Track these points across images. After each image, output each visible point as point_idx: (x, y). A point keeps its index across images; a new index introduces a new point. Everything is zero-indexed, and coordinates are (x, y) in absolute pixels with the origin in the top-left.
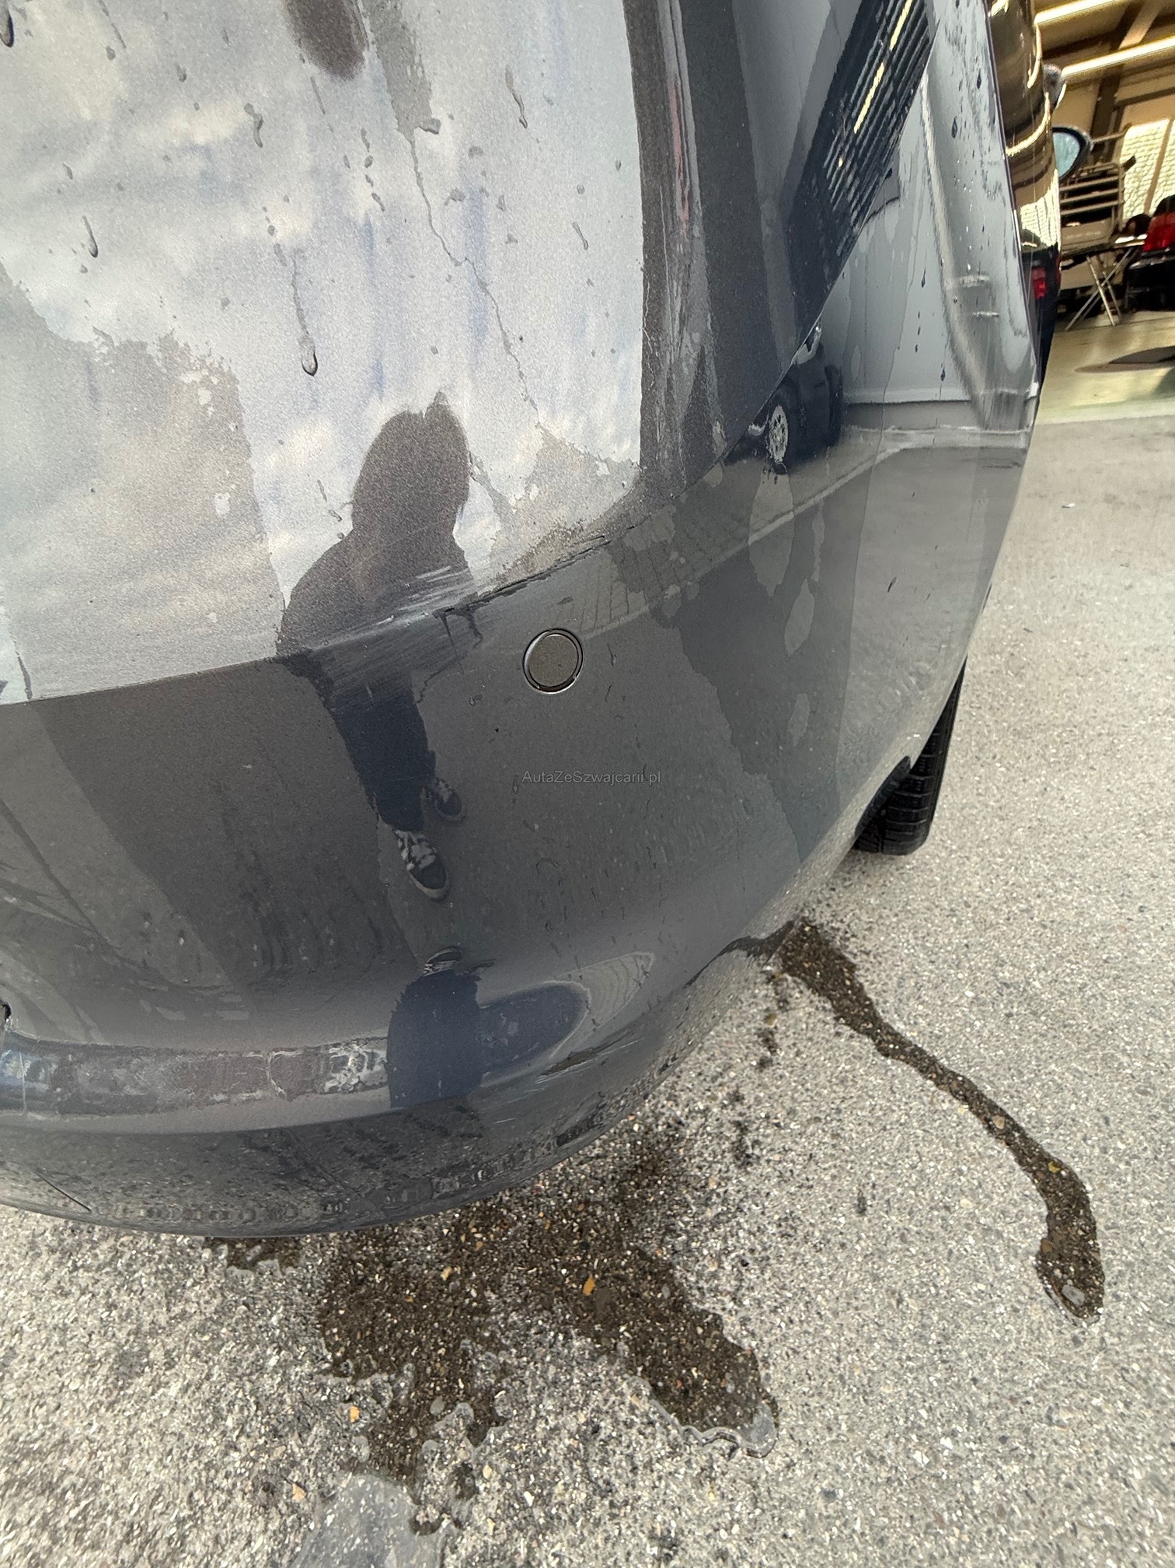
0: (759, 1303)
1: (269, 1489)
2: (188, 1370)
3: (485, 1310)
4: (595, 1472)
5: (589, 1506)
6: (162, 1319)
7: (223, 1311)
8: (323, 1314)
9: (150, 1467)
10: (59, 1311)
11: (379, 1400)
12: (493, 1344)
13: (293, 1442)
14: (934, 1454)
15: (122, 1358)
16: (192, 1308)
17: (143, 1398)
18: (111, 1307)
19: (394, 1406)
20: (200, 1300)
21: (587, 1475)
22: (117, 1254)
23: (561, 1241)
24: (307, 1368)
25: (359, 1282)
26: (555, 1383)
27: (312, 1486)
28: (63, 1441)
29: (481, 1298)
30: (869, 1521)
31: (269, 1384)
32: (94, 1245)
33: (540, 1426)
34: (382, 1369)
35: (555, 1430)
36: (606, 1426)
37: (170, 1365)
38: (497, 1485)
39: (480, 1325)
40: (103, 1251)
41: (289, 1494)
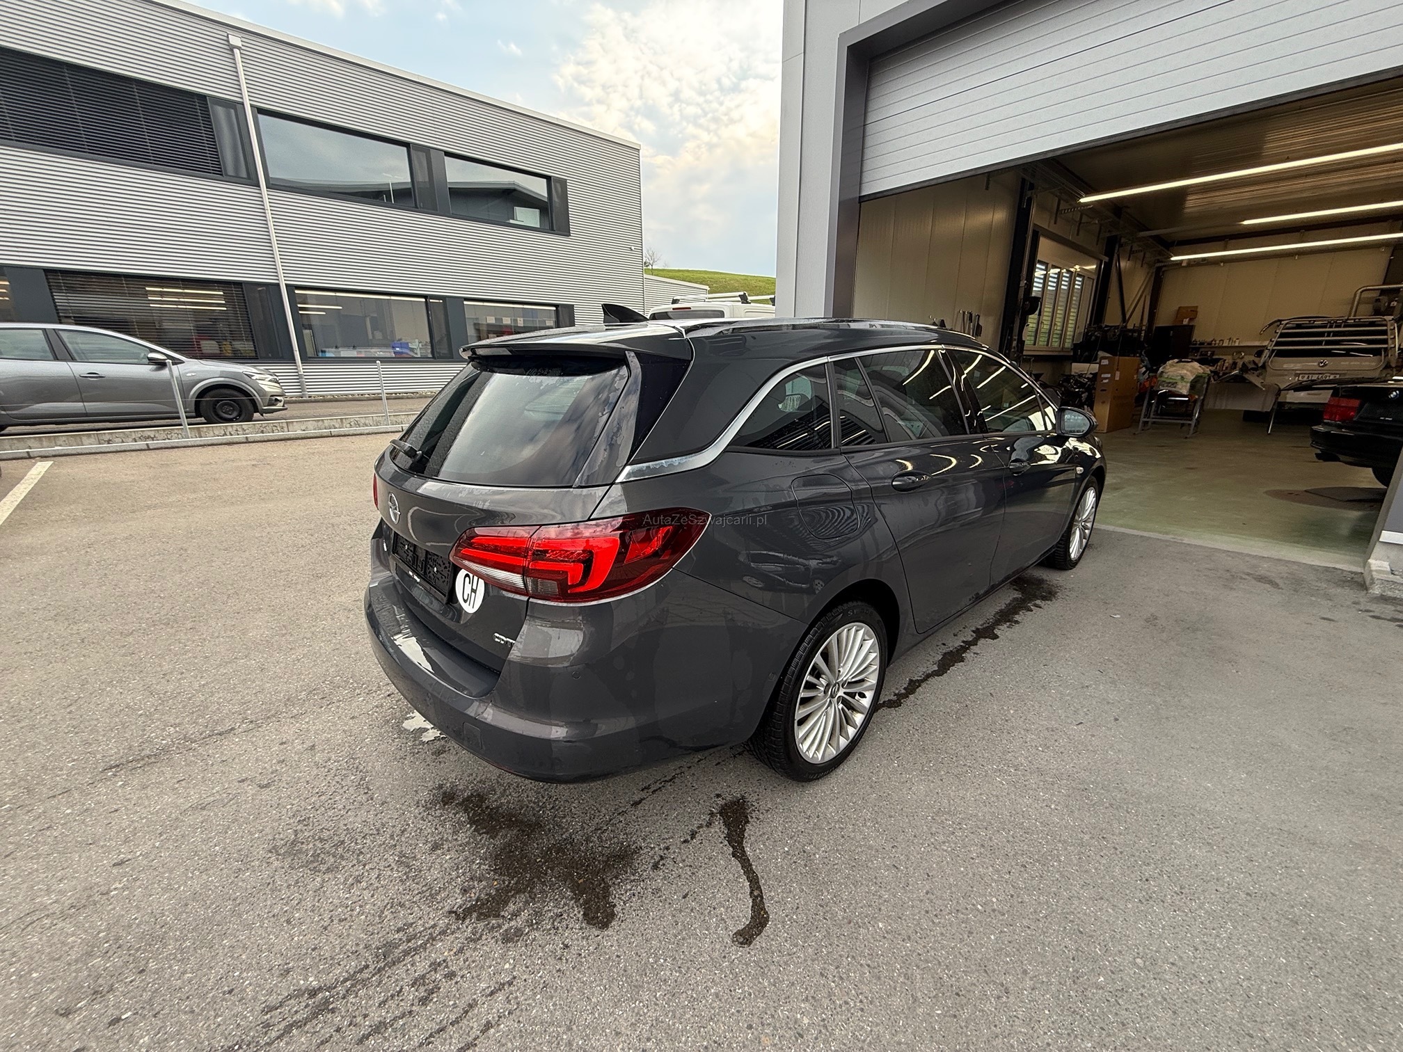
0: (631, 907)
1: (465, 890)
2: (453, 854)
3: (546, 874)
4: (556, 924)
5: (550, 930)
6: (450, 839)
7: (468, 843)
8: (497, 856)
10: (421, 824)
11: (504, 883)
12: (544, 883)
13: (476, 883)
15: (435, 843)
16: (459, 839)
17: (438, 856)
18: (436, 829)
20: (462, 837)
21: (553, 923)
22: (442, 816)
23: (579, 866)
24: (487, 867)
26: (556, 900)
27: (477, 895)
28: (415, 857)
31: (474, 867)
32: (436, 810)
33: (546, 908)
34: (508, 876)
35: (550, 910)
36: (565, 916)
37: (448, 851)
38: (527, 915)
39: (543, 878)
40: (438, 813)
41: (471, 894)
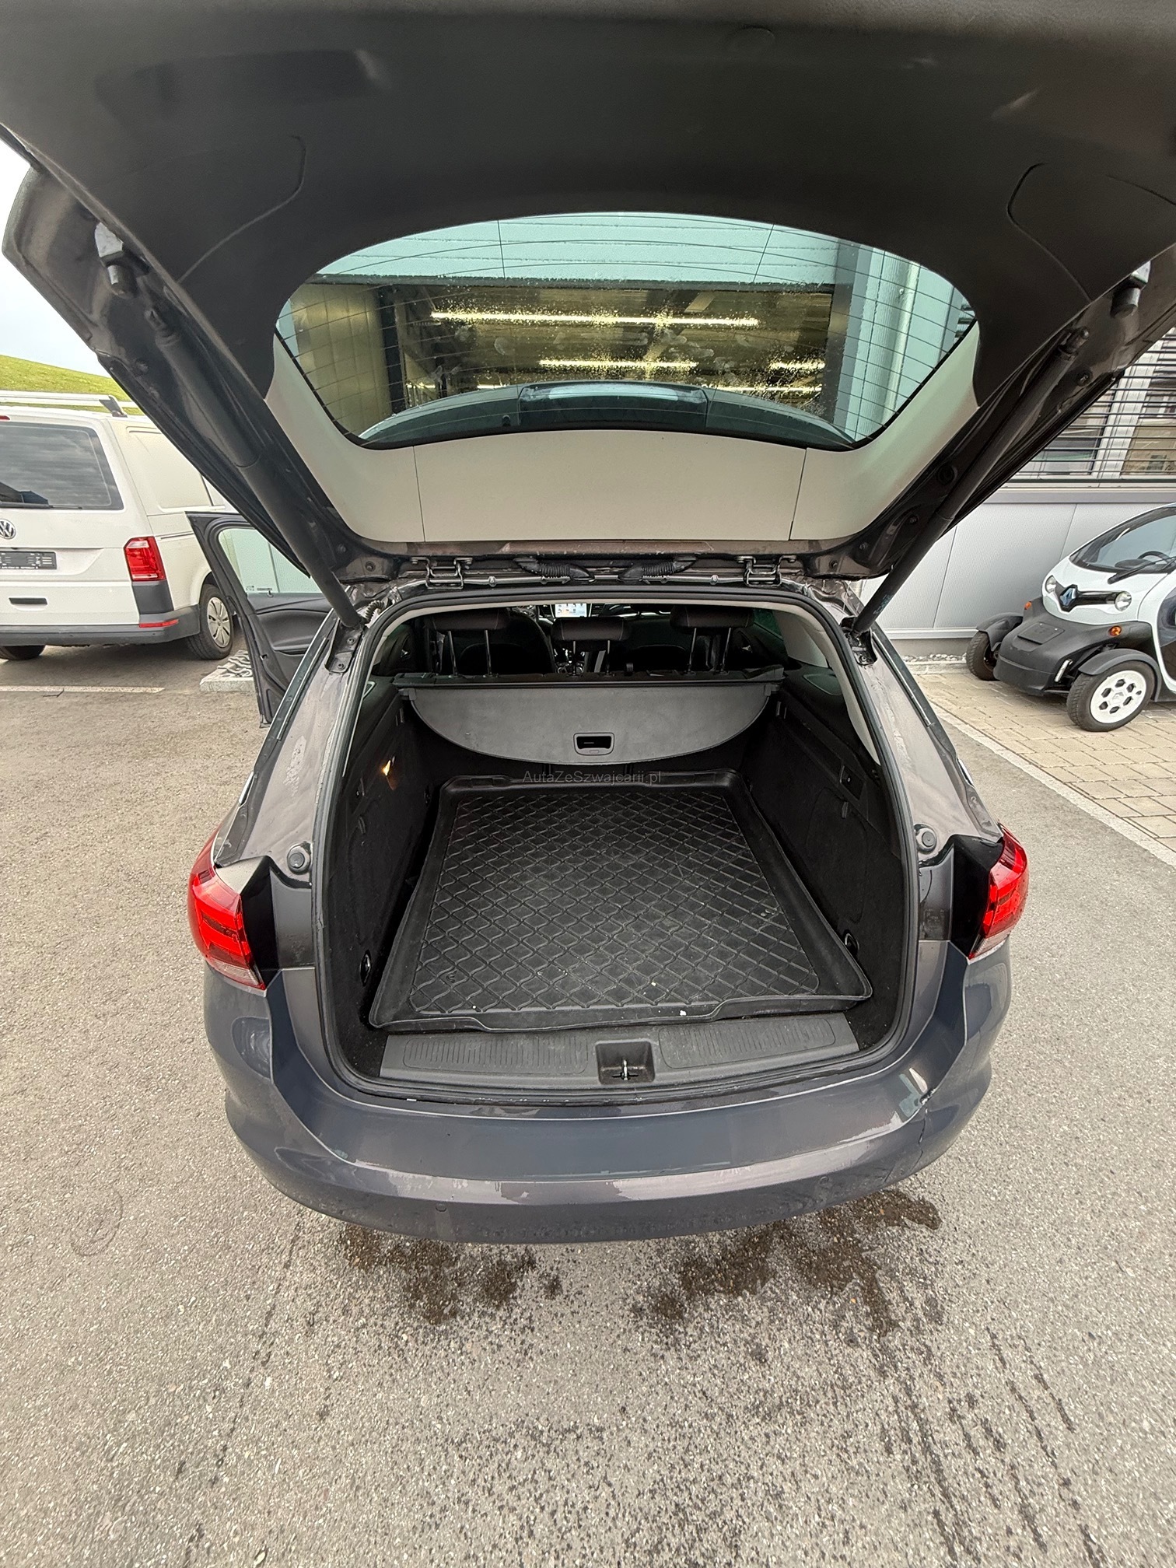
1: (851, 1341)
5: (937, 1269)
9: (807, 1370)
12: (873, 1249)
13: (845, 1323)
14: (995, 1195)
19: (862, 1288)
25: (810, 1265)
27: (863, 1329)
29: (855, 1239)
30: (994, 1222)
32: (685, 1332)
34: (847, 1282)
35: (911, 1258)
38: (910, 1285)
41: (860, 1336)
